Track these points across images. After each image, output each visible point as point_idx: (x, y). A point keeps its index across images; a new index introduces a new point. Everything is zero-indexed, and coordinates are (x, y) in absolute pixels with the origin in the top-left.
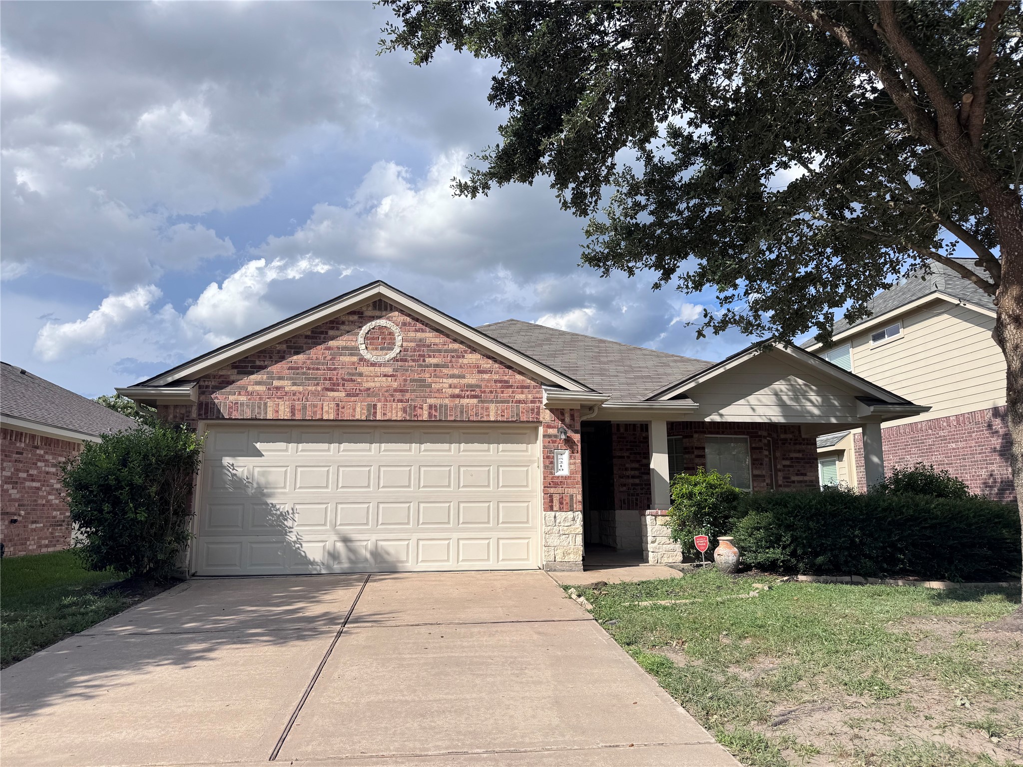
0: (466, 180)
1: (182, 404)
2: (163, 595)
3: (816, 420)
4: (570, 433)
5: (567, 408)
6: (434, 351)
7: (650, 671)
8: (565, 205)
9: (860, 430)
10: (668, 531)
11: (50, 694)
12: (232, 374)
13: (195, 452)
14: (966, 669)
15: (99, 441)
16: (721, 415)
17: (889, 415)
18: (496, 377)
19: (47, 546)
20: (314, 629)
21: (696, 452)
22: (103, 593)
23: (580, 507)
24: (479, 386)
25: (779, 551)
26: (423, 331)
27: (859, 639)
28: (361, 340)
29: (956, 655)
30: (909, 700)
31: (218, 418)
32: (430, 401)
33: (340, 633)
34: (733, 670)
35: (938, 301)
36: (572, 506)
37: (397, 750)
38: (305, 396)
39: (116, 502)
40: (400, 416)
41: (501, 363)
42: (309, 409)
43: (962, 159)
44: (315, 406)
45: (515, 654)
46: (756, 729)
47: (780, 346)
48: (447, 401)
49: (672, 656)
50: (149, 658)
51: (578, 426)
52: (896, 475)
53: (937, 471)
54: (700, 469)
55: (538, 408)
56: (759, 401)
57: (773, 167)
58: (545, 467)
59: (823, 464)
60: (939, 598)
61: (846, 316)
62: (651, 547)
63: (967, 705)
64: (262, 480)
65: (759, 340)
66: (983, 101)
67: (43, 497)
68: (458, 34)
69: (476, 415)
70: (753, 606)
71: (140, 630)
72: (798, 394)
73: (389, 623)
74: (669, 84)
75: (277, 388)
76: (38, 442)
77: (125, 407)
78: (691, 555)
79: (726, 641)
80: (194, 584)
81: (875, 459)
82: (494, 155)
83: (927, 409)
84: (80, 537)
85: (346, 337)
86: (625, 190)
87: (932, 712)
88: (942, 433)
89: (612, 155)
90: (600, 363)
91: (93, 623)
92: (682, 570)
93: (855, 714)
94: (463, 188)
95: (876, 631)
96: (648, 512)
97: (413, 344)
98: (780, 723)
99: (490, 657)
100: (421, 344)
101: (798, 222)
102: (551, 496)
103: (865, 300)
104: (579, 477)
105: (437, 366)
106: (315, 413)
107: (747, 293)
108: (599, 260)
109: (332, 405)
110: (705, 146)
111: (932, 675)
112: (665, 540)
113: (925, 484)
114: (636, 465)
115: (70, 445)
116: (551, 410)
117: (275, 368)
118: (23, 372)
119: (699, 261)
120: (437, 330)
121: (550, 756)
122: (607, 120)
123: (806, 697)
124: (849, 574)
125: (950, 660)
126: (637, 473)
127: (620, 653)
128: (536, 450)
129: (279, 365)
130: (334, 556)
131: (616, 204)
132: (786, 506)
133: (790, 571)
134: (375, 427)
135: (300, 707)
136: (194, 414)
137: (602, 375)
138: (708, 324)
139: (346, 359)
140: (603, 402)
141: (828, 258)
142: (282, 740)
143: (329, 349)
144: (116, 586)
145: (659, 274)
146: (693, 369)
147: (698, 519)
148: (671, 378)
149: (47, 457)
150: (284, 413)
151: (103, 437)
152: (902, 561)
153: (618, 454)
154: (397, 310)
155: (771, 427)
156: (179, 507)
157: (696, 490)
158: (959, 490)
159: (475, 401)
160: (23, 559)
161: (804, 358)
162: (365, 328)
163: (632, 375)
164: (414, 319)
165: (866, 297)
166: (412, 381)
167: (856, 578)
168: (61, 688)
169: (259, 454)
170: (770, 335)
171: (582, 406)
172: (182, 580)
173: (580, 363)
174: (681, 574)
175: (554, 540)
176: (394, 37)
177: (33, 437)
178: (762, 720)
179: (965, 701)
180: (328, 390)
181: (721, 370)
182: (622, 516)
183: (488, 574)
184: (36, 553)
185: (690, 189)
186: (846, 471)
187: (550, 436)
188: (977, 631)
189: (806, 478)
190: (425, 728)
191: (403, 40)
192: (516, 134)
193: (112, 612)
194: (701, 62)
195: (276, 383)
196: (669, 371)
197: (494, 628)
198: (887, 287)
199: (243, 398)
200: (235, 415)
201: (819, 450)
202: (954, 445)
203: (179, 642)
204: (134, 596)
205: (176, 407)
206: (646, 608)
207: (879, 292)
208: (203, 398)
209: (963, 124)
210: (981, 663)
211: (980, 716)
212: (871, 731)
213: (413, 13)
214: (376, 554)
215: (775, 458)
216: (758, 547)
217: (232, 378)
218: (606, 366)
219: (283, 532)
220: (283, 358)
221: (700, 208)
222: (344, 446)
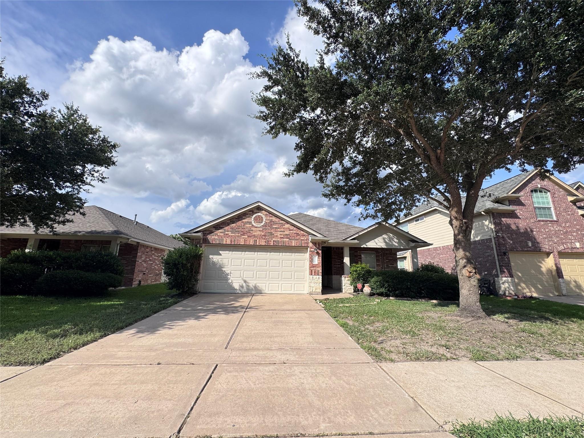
0: (287, 172)
1: (197, 239)
2: (190, 298)
3: (396, 247)
4: (318, 250)
5: (317, 242)
6: (275, 223)
7: (341, 326)
8: (317, 180)
9: (410, 251)
10: (349, 282)
11: (159, 327)
12: (213, 230)
13: (202, 254)
14: (441, 328)
15: (173, 249)
16: (366, 245)
17: (419, 246)
18: (295, 232)
19: (154, 282)
20: (237, 310)
21: (359, 257)
22: (172, 297)
23: (321, 274)
24: (289, 235)
25: (384, 289)
26: (272, 217)
27: (408, 318)
28: (253, 219)
29: (438, 324)
30: (421, 338)
31: (209, 243)
32: (273, 239)
33: (245, 312)
34: (367, 326)
35: (436, 210)
36: (318, 274)
37: (263, 347)
38: (235, 237)
39: (178, 269)
40: (264, 244)
41: (296, 227)
42: (236, 241)
43: (438, 169)
44: (238, 240)
45: (299, 320)
46: (373, 344)
47: (384, 223)
48: (279, 239)
49: (348, 322)
50: (186, 317)
51: (321, 248)
52: (422, 265)
53: (435, 264)
54: (359, 262)
55: (308, 242)
56: (378, 240)
57: (381, 169)
58: (310, 261)
59: (400, 261)
60: (436, 305)
61: (404, 215)
62: (343, 287)
63: (440, 339)
64: (221, 263)
65: (377, 222)
66: (444, 152)
67: (153, 266)
68: (285, 130)
69: (288, 244)
70: (375, 307)
71: (184, 309)
72: (391, 239)
73: (260, 309)
74: (349, 144)
75: (227, 234)
76: (153, 249)
77: (178, 238)
78: (356, 290)
79: (365, 317)
80: (200, 295)
81: (415, 260)
82: (295, 165)
83: (432, 244)
84: (166, 279)
85: (248, 219)
86: (336, 175)
87: (429, 341)
88: (438, 252)
89: (331, 165)
90: (328, 227)
91: (170, 306)
92: (353, 295)
93: (404, 341)
94: (286, 174)
95: (413, 316)
96: (343, 276)
97: (269, 221)
98: (381, 343)
99: (291, 321)
100: (271, 221)
101: (388, 186)
102: (312, 271)
103: (410, 210)
104: (321, 264)
105: (276, 228)
106: (238, 242)
107: (373, 208)
108: (327, 196)
109: (243, 240)
110: (360, 162)
111: (430, 330)
112: (348, 285)
113: (432, 269)
114: (339, 261)
115: (163, 250)
116: (312, 243)
117: (226, 228)
118: (148, 227)
119: (359, 197)
120: (276, 217)
121: (309, 350)
122: (330, 155)
123: (389, 335)
124: (406, 297)
125: (436, 325)
126: (339, 263)
127: (332, 320)
128: (307, 255)
129: (227, 227)
130: (242, 287)
131: (333, 179)
132: (386, 275)
133: (387, 296)
134: (256, 247)
135: (233, 334)
136: (201, 242)
137: (328, 232)
138: (362, 217)
139: (248, 225)
140: (329, 240)
141: (398, 197)
142: (228, 343)
143: (243, 222)
144: (176, 295)
145: (346, 200)
146: (357, 230)
147: (358, 279)
148: (351, 233)
149: (155, 254)
150: (229, 242)
151: (174, 248)
152: (423, 293)
153: (334, 257)
154: (264, 210)
155: (382, 249)
156: (196, 271)
157: (358, 269)
158: (442, 271)
159: (288, 239)
160: (147, 286)
161: (392, 227)
162: (254, 216)
163: (338, 232)
164: (269, 213)
165: (410, 209)
166: (268, 233)
167: (409, 299)
168: (162, 326)
169: (220, 255)
170: (381, 220)
171: (322, 242)
172: (196, 294)
173: (322, 227)
174: (353, 296)
175: (312, 285)
176: (266, 131)
177: (151, 247)
178: (375, 342)
179: (439, 338)
180: (242, 235)
181: (366, 231)
182: (335, 277)
183: (291, 295)
184: (151, 284)
185: (356, 175)
186: (407, 263)
187: (311, 251)
188: (445, 317)
189: (394, 266)
190: (271, 341)
191: (269, 132)
192: (302, 159)
193: (176, 303)
194: (359, 137)
195: (226, 233)
196: (350, 230)
197: (293, 312)
198: (417, 206)
199: (216, 237)
200: (214, 242)
201: (398, 257)
202: (442, 256)
203: (196, 313)
204: (181, 298)
205: (196, 239)
206: (341, 306)
207: (414, 208)
208: (204, 237)
209: (438, 159)
210: (445, 326)
211: (443, 343)
212: (409, 346)
213: (272, 124)
214: (255, 287)
215: (384, 259)
216: (377, 288)
217: (213, 231)
218: (330, 229)
219: (227, 279)
220: (229, 225)
221: (359, 181)
222: (246, 253)
